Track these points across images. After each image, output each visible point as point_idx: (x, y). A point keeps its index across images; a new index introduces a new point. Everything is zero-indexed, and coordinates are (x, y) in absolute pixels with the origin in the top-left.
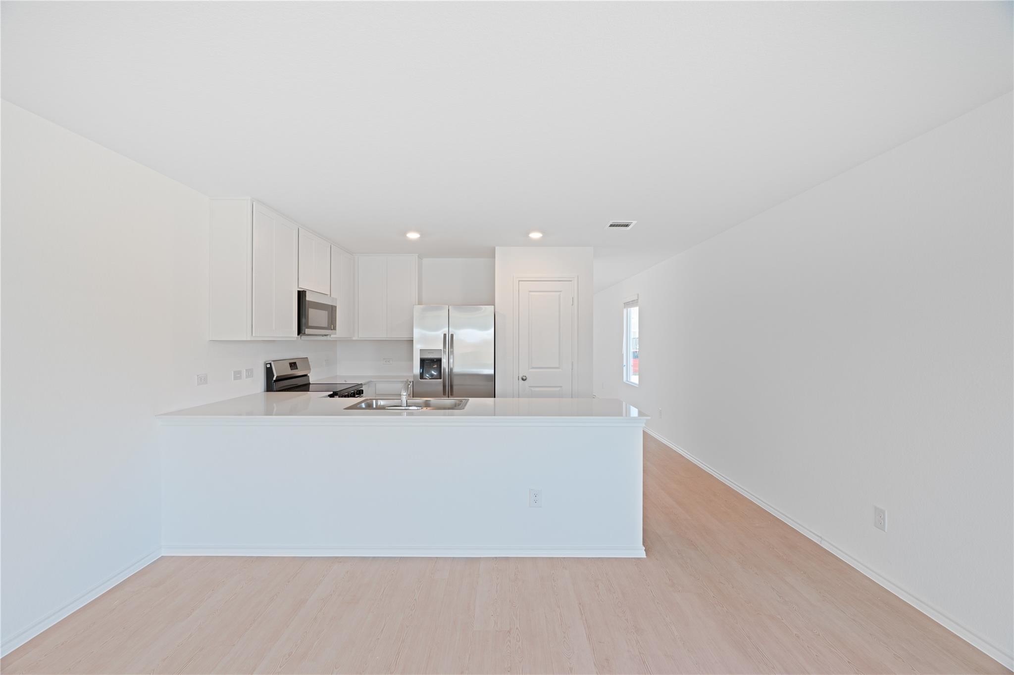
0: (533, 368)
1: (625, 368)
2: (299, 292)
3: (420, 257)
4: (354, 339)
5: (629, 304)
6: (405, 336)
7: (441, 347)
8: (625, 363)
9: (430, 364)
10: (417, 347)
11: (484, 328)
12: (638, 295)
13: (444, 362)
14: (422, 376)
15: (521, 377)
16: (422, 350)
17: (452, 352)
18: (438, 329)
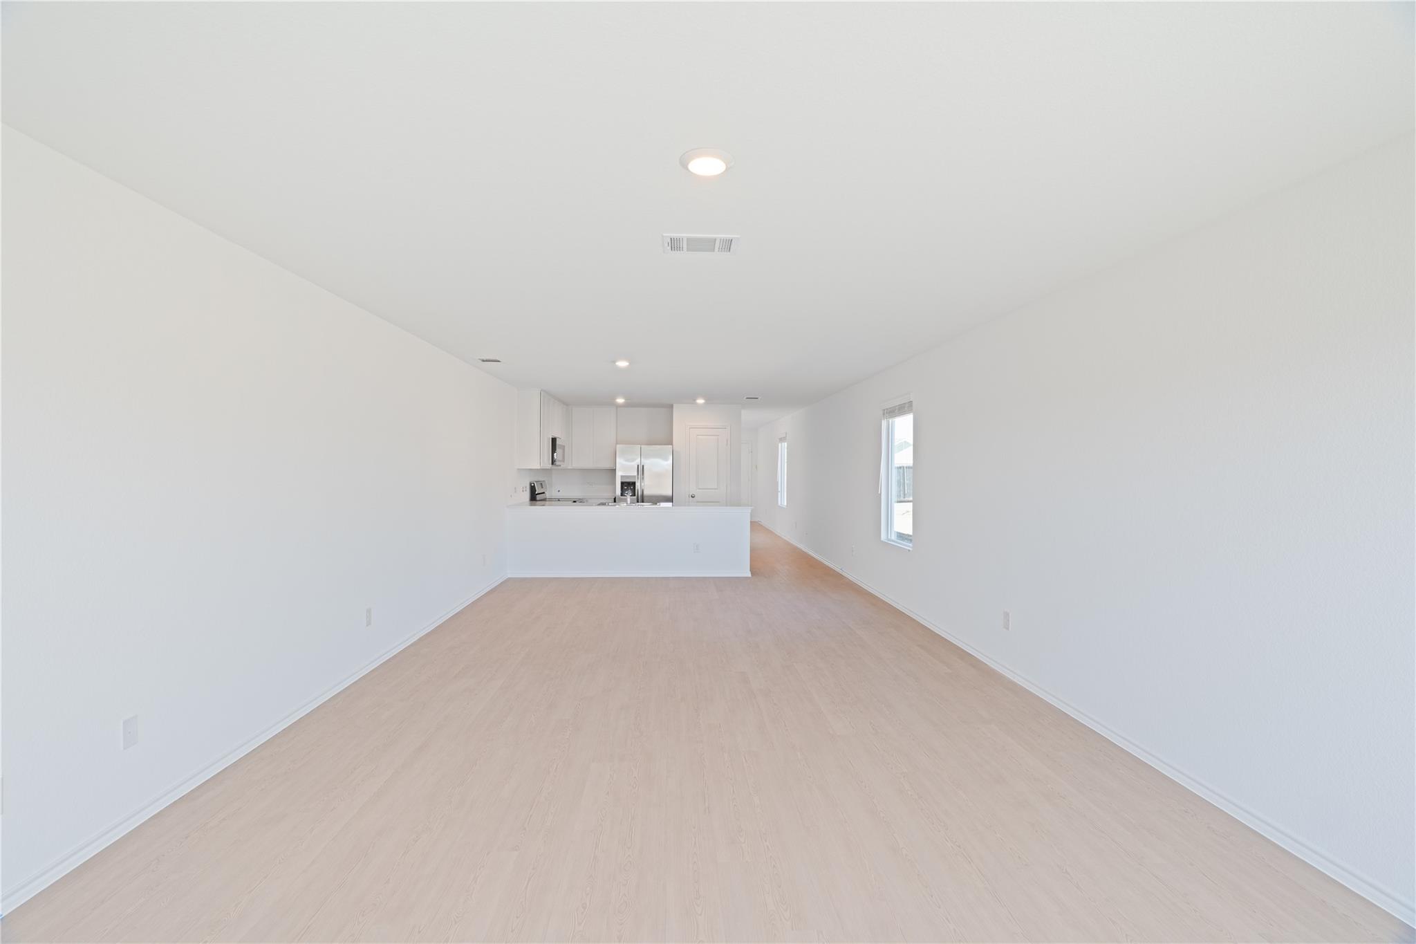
0: (700, 489)
1: (779, 494)
2: (552, 439)
3: (617, 409)
4: (569, 468)
5: (782, 440)
6: (608, 465)
7: (636, 474)
8: (779, 490)
9: (628, 486)
10: (619, 474)
11: (666, 459)
12: (786, 434)
13: (638, 485)
14: (622, 495)
15: (691, 494)
16: (622, 476)
17: (643, 478)
18: (633, 460)
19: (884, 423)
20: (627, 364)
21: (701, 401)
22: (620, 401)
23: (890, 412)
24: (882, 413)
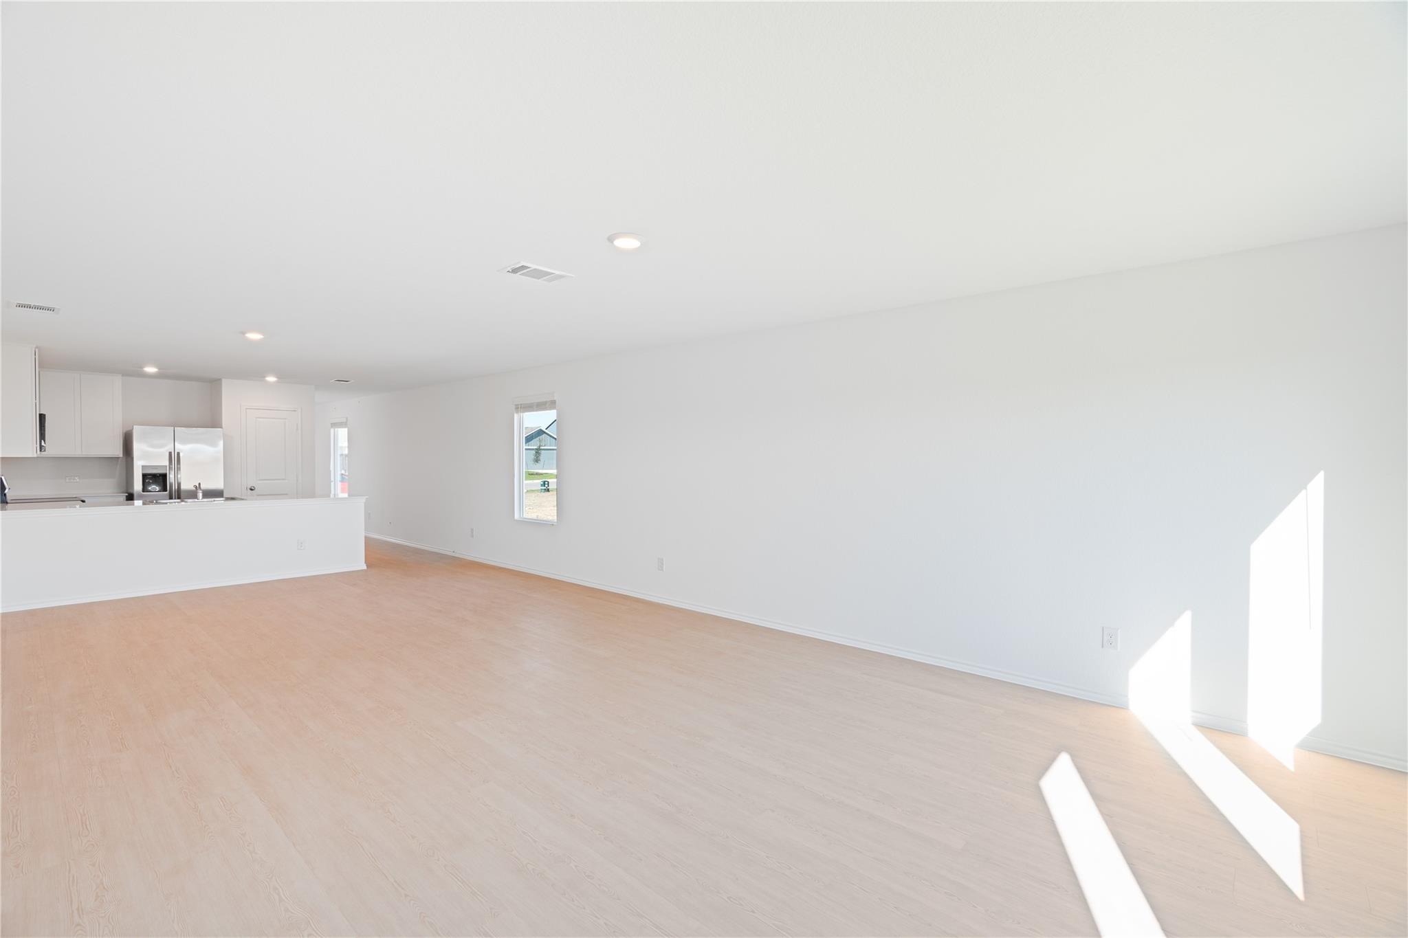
0: (260, 480)
1: (332, 484)
2: (40, 415)
5: (337, 425)
7: (167, 463)
8: (332, 479)
9: (157, 479)
10: (138, 463)
11: (214, 444)
12: (347, 415)
13: (171, 478)
14: (144, 490)
15: (249, 487)
16: (143, 467)
17: (179, 469)
18: (162, 446)
19: (516, 416)
20: (262, 337)
21: (271, 379)
22: (151, 370)
23: (524, 408)
24: (514, 407)
